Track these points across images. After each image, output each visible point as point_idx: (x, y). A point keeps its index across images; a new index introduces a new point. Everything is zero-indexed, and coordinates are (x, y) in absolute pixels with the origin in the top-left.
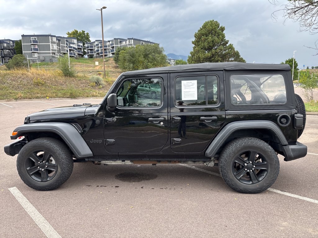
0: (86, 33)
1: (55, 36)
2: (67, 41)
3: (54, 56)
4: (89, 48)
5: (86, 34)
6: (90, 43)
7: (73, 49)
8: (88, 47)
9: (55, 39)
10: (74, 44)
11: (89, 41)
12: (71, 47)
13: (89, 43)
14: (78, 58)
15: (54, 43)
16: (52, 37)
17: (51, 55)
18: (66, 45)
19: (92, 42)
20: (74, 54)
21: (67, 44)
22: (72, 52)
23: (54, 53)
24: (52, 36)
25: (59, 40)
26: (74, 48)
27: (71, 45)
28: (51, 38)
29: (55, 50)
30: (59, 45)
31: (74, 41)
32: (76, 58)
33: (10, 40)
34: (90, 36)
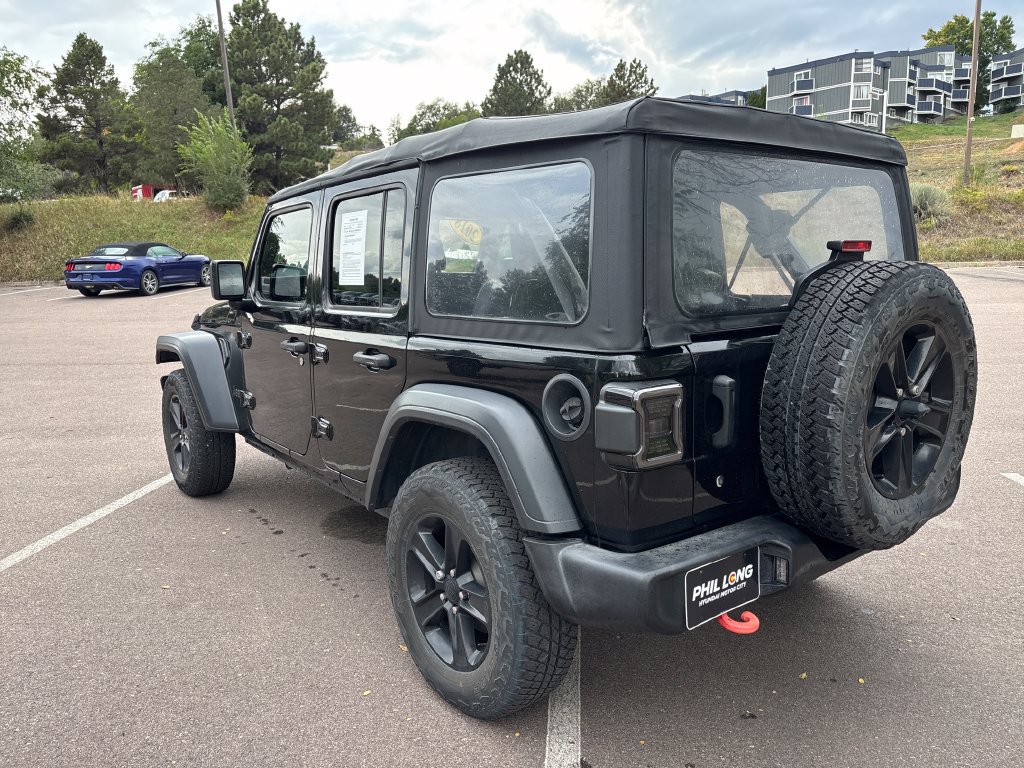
0: (998, 19)
1: (869, 55)
2: (915, 63)
3: (860, 123)
4: (1005, 76)
5: (998, 23)
6: (1010, 56)
7: (934, 89)
8: (999, 72)
9: (868, 65)
10: (941, 68)
11: (1009, 46)
12: (929, 82)
13: (1006, 57)
14: (950, 119)
15: (865, 78)
16: (859, 61)
17: (850, 121)
18: (907, 79)
19: (1017, 49)
20: (938, 107)
21: (913, 75)
22: (930, 99)
23: (861, 113)
24: (860, 56)
25: (885, 66)
26: (940, 84)
27: (931, 76)
28: (856, 64)
29: (866, 103)
30: (881, 83)
31: (942, 60)
32: (945, 120)
33: (737, 93)
34: (1014, 28)
